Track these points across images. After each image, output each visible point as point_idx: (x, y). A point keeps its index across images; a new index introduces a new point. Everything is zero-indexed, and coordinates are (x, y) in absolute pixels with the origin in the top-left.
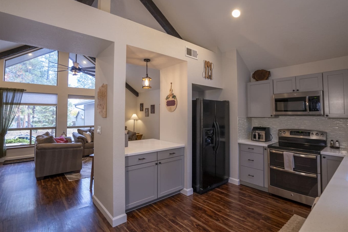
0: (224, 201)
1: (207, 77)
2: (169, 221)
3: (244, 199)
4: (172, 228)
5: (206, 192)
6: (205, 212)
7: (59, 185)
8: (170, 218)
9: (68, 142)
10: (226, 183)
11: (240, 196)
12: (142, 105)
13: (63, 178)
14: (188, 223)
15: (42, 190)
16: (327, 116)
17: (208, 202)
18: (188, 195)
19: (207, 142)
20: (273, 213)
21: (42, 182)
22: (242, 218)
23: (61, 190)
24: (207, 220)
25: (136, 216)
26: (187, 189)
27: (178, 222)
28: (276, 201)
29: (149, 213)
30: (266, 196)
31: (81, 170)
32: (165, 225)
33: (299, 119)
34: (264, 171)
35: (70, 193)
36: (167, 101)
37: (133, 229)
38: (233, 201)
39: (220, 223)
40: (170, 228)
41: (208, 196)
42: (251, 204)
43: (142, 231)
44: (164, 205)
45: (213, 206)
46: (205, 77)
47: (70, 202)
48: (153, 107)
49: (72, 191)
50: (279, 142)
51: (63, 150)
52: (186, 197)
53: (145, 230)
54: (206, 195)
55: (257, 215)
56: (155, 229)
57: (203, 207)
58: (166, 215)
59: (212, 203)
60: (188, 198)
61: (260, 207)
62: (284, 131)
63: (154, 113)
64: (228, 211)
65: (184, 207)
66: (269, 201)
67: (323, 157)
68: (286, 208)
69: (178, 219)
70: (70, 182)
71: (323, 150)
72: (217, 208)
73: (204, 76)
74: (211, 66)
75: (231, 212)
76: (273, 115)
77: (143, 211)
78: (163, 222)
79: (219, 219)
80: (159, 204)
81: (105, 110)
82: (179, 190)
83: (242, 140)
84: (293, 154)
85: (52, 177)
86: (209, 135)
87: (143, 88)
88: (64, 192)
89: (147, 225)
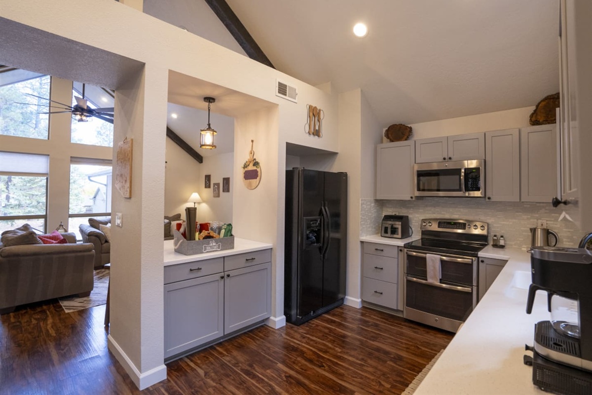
0: (335, 334)
1: (311, 133)
2: (241, 373)
3: (366, 330)
4: (245, 383)
5: (307, 321)
6: (302, 354)
7: (45, 320)
8: (244, 367)
9: (66, 243)
10: (341, 305)
11: (360, 326)
12: (208, 178)
13: (53, 306)
14: (272, 374)
15: (9, 331)
16: (489, 198)
17: (309, 338)
18: (277, 328)
19: (310, 240)
20: (408, 350)
21: (12, 316)
22: (360, 360)
23: (49, 329)
24: (303, 368)
25: (184, 367)
26: (275, 317)
27: (256, 373)
28: (414, 330)
29: (207, 362)
30: (400, 324)
31: (92, 292)
32: (234, 380)
34: (398, 284)
35: (65, 334)
36: (244, 172)
37: (177, 391)
38: (349, 334)
39: (325, 370)
40: (241, 384)
41: (310, 328)
42: (375, 338)
43: (192, 393)
44: (235, 346)
45: (316, 343)
46: (309, 132)
47: (63, 350)
48: (227, 181)
49: (70, 331)
50: (422, 239)
51: (55, 256)
52: (273, 331)
53: (197, 392)
54: (307, 327)
55: (383, 355)
56: (215, 388)
57: (300, 347)
58: (237, 363)
59: (314, 338)
60: (277, 332)
61: (390, 341)
62: (430, 221)
63: (228, 191)
64: (339, 350)
65: (269, 348)
66: (404, 331)
67: (480, 261)
68: (427, 341)
69: (256, 368)
70: (68, 313)
71: (482, 250)
72: (322, 347)
73: (307, 132)
74: (319, 114)
75: (344, 352)
76: (414, 197)
77: (198, 358)
78: (231, 376)
79: (324, 364)
80: (226, 344)
81: (128, 185)
82: (262, 319)
83: (366, 236)
84: (439, 256)
85: (33, 306)
86: (312, 228)
87: (201, 147)
88: (54, 332)
89: (201, 383)
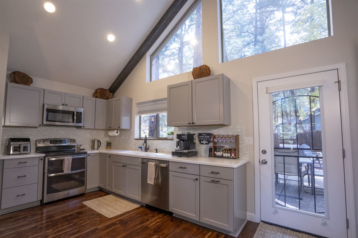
16: (84, 127)
33: (55, 129)
34: (38, 183)
62: (44, 140)
67: (88, 155)
76: (42, 125)
84: (72, 157)
